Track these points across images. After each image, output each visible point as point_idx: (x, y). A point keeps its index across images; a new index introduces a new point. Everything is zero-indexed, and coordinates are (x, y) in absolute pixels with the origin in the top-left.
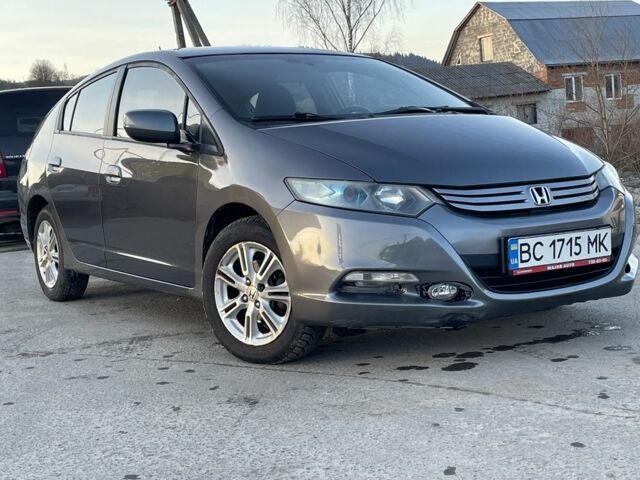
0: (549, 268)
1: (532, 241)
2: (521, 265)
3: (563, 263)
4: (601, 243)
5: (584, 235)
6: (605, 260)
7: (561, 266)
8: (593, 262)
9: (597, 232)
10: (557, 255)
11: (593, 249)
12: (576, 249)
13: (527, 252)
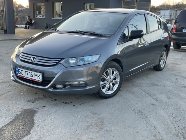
0: (25, 78)
1: (21, 69)
2: (19, 74)
3: (28, 78)
4: (38, 77)
5: (33, 73)
6: (39, 82)
7: (27, 78)
8: (36, 81)
9: (37, 73)
10: (27, 75)
11: (36, 77)
12: (31, 76)
13: (20, 71)
